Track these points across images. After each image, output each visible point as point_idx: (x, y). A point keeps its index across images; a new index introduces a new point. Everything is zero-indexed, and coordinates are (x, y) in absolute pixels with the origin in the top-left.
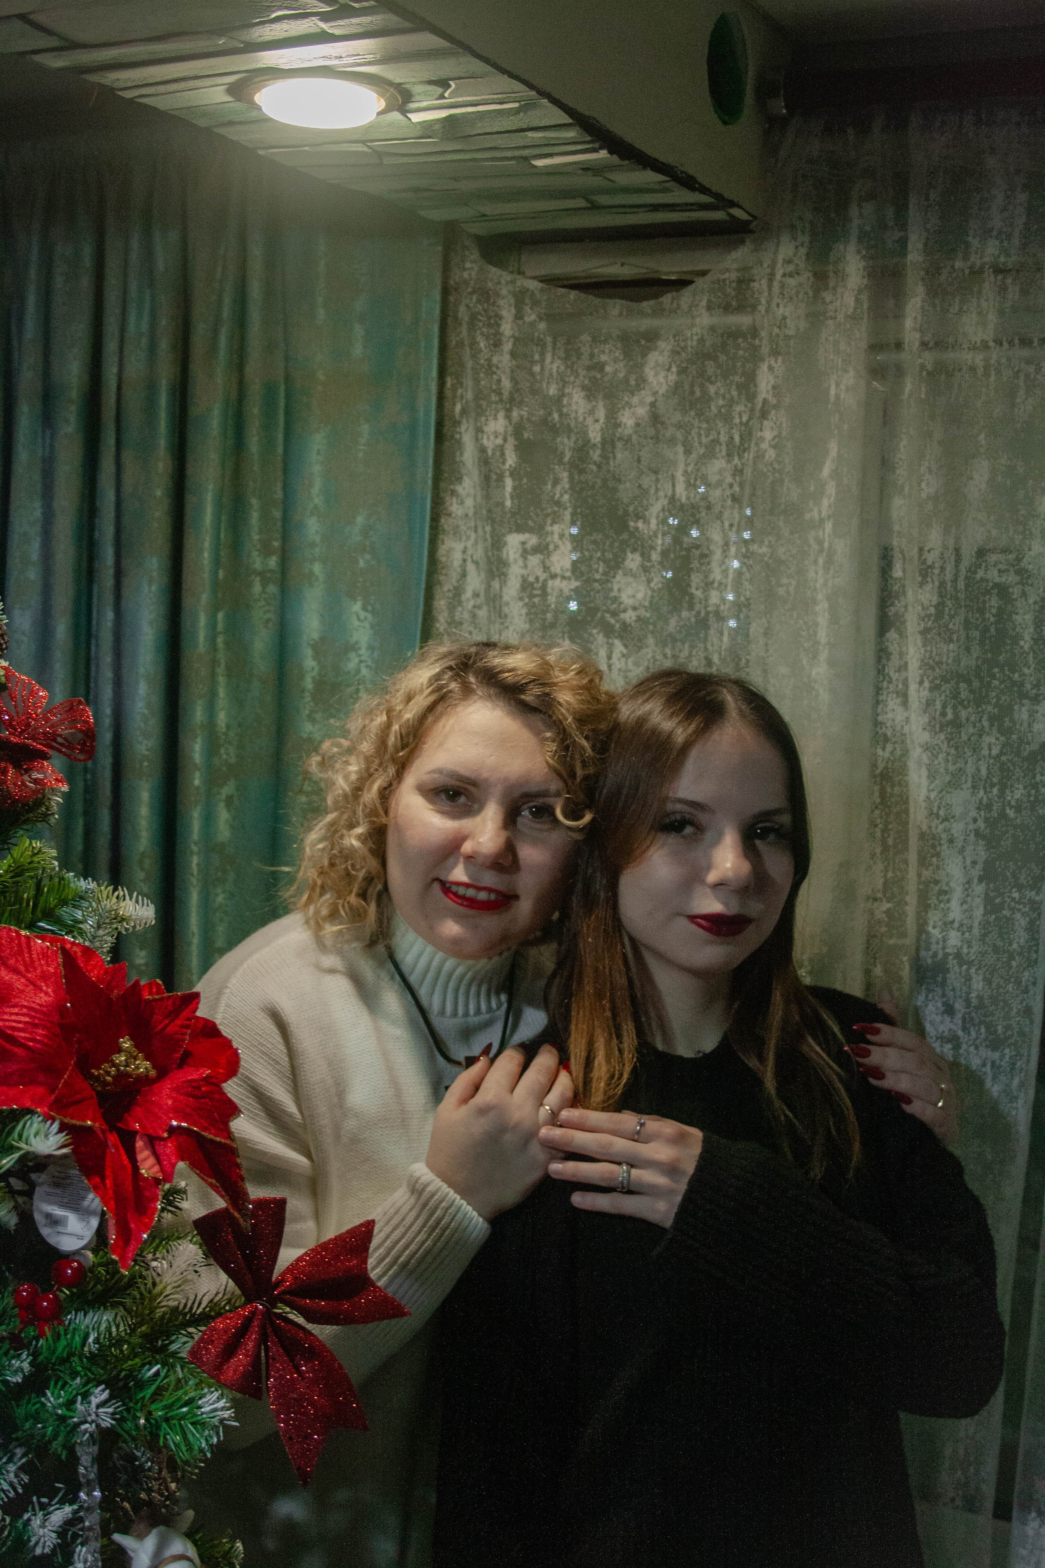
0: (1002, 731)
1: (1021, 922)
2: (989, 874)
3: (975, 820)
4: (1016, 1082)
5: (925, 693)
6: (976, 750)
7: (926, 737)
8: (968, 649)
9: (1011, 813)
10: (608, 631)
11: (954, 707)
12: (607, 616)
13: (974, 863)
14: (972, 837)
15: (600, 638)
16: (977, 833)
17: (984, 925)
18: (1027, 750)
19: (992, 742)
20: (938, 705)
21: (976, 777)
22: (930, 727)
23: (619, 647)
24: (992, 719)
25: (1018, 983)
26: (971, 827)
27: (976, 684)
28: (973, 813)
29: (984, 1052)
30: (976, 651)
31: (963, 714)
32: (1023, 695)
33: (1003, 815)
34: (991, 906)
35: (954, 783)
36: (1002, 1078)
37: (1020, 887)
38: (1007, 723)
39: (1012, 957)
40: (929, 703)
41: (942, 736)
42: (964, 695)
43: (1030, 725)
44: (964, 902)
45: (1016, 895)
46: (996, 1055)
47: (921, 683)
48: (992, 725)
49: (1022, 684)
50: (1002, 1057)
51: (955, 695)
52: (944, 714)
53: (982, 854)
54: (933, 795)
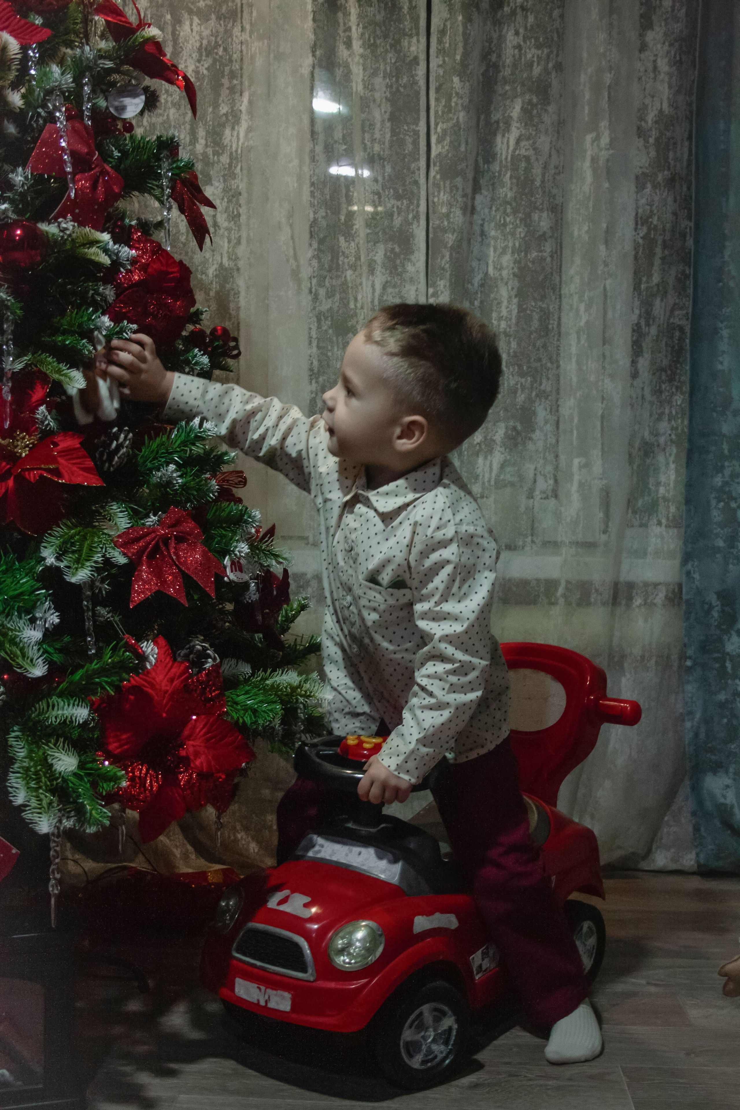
0: (396, 51)
1: (409, 140)
2: (393, 118)
3: (385, 92)
4: (411, 216)
5: (360, 30)
6: (384, 60)
7: (361, 50)
8: (379, 11)
9: (402, 89)
10: (190, 12)
11: (374, 38)
12: (190, 4)
13: (385, 112)
14: (384, 100)
15: (186, 15)
16: (386, 98)
17: (391, 142)
18: (408, 60)
19: (391, 56)
20: (367, 36)
21: (385, 71)
22: (363, 46)
23: (196, 20)
24: (392, 46)
25: (409, 169)
26: (384, 95)
27: (383, 28)
28: (384, 89)
29: (393, 202)
30: (383, 13)
31: (378, 42)
32: (405, 34)
33: (398, 90)
34: (394, 133)
35: (374, 74)
36: (403, 214)
37: (408, 124)
38: (398, 47)
39: (405, 156)
40: (363, 34)
41: (369, 51)
42: (378, 32)
43: (409, 48)
44: (381, 130)
45: (406, 128)
46: (399, 203)
47: (358, 25)
48: (391, 48)
49: (404, 29)
50: (402, 204)
51: (374, 32)
52: (369, 40)
53: (389, 109)
54: (366, 78)
